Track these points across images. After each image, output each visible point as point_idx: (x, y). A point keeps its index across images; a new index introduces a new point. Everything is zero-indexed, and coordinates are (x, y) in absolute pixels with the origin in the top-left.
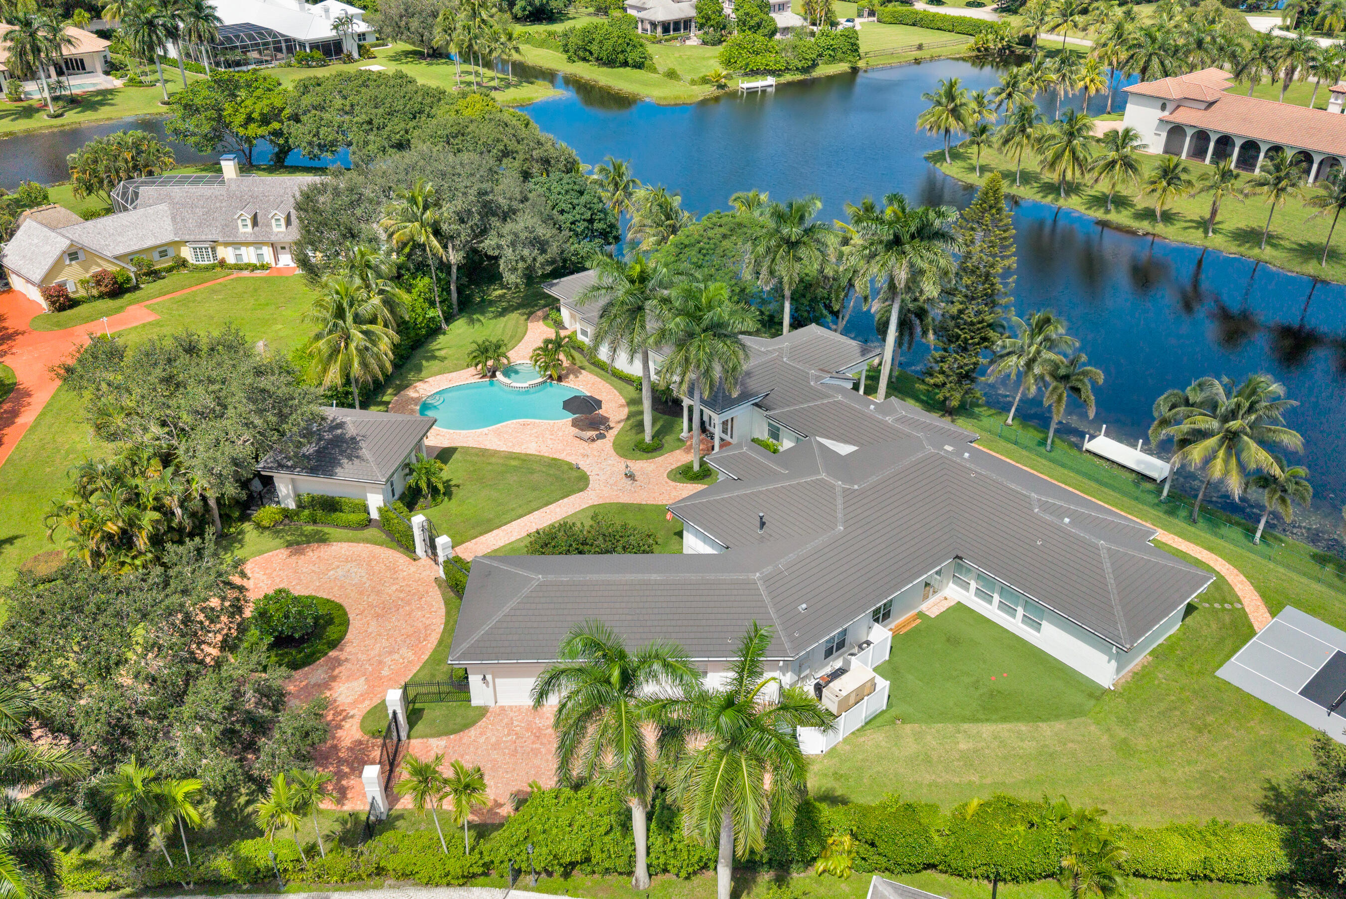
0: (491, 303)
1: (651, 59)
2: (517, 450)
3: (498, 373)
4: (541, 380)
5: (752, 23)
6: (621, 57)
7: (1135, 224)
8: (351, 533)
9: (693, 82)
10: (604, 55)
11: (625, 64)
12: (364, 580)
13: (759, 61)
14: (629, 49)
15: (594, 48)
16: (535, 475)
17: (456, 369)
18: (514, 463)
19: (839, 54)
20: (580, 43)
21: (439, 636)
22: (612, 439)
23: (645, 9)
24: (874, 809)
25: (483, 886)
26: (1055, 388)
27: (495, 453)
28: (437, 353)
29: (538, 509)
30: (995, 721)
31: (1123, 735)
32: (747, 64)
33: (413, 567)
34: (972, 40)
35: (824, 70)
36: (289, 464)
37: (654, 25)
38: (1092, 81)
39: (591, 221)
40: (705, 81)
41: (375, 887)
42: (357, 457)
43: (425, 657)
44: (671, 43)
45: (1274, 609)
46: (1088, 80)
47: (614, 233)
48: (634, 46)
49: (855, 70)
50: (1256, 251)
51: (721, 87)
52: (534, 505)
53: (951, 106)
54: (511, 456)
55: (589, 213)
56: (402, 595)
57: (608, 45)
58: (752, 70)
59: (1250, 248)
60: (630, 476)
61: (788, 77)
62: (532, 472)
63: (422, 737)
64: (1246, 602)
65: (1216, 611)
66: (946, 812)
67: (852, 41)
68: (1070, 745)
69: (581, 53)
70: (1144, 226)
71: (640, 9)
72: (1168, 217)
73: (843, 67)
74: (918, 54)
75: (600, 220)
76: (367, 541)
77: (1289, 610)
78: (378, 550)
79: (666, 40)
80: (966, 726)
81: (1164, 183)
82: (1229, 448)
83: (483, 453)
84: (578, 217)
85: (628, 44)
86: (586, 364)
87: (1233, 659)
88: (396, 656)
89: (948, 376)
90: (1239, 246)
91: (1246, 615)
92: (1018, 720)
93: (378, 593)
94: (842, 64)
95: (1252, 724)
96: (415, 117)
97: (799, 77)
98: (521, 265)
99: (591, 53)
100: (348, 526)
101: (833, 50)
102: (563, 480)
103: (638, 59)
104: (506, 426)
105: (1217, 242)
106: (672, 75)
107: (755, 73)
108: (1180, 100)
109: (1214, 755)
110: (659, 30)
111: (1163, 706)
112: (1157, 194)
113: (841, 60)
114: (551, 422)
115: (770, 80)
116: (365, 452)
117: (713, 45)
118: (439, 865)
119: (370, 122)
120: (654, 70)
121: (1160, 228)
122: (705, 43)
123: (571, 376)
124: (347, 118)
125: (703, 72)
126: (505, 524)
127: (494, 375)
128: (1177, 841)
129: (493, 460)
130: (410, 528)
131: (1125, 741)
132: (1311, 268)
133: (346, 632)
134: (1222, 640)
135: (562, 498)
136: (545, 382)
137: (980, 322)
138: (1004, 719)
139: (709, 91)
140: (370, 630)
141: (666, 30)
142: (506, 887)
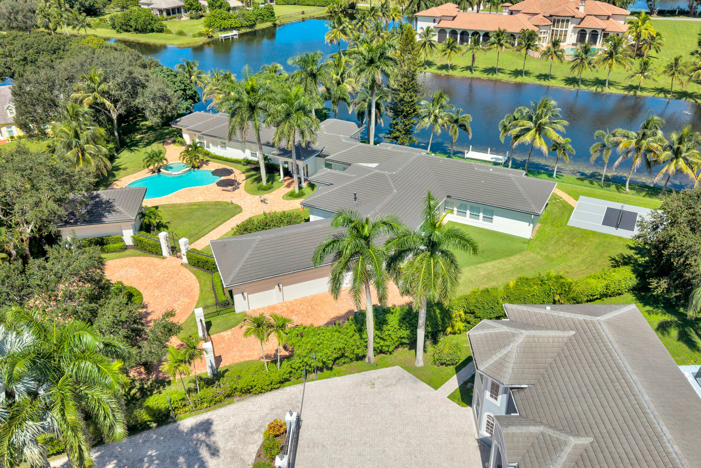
0: (138, 142)
1: (166, 27)
2: (192, 201)
3: (161, 170)
4: (188, 169)
5: (217, 5)
6: (149, 27)
7: (439, 72)
8: (118, 254)
9: (194, 36)
10: (139, 27)
11: (152, 31)
12: (139, 273)
13: (227, 23)
14: (153, 22)
15: (132, 23)
16: (210, 210)
17: (134, 172)
18: (195, 207)
19: (266, 18)
20: (123, 21)
21: (199, 288)
22: (243, 188)
23: (152, 4)
24: (470, 295)
25: (289, 385)
26: (453, 126)
27: (181, 205)
28: (120, 167)
29: (221, 224)
30: (490, 261)
31: (545, 254)
32: (221, 25)
33: (165, 262)
34: (326, 9)
35: (260, 26)
36: (72, 221)
37: (161, 11)
38: (395, 16)
39: (184, 90)
40: (201, 35)
41: (229, 404)
42: (114, 211)
43: (197, 299)
44: (173, 20)
45: (576, 198)
46: (393, 15)
47: (197, 96)
48: (155, 20)
49: (275, 25)
50: (495, 75)
51: (211, 37)
52: (218, 223)
53: (341, 27)
54: (191, 204)
55: (183, 86)
56: (166, 275)
57: (140, 21)
58: (224, 28)
59: (493, 75)
60: (263, 201)
61: (243, 31)
62: (208, 209)
63: (216, 333)
64: (564, 197)
65: (555, 203)
66: (501, 289)
67: (271, 10)
68: (526, 262)
69: (125, 28)
70: (444, 72)
71: (148, 5)
72: (453, 68)
73: (269, 24)
74: (303, 16)
75: (189, 89)
76: (129, 256)
77: (581, 197)
78: (138, 259)
79: (170, 19)
80: (479, 265)
81: (449, 50)
82: (539, 134)
83: (174, 206)
84: (177, 88)
85: (152, 20)
86: (208, 159)
87: (571, 218)
88: (179, 302)
89: (400, 132)
90: (488, 74)
91: (567, 202)
92: (500, 258)
93: (151, 277)
94: (267, 23)
95: (590, 239)
96: (55, 53)
97: (248, 30)
98: (159, 111)
99: (131, 27)
100: (115, 251)
101: (262, 16)
102: (227, 210)
103: (159, 27)
104: (180, 192)
105: (477, 74)
106: (181, 33)
107: (225, 29)
108: (441, 17)
109: (583, 253)
110: (165, 14)
111: (554, 240)
112: (447, 56)
113: (267, 21)
114: (205, 186)
115: (235, 32)
116: (118, 207)
117: (197, 19)
118: (267, 378)
119: (25, 59)
120: (170, 32)
121: (451, 72)
122: (192, 18)
123: (204, 165)
124: (9, 59)
125: (197, 32)
126: (206, 234)
127: (159, 171)
128: (593, 282)
129: (182, 208)
130: (158, 241)
131: (547, 256)
132: (519, 79)
133: (142, 298)
134: (563, 213)
135: (232, 217)
136: (190, 170)
137: (412, 101)
138: (494, 259)
139: (204, 40)
140: (156, 294)
141: (168, 14)
142: (302, 382)
